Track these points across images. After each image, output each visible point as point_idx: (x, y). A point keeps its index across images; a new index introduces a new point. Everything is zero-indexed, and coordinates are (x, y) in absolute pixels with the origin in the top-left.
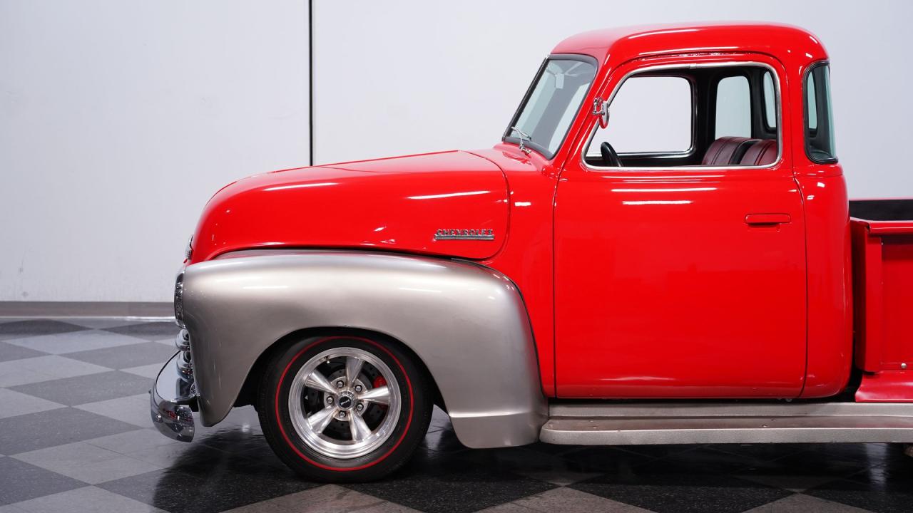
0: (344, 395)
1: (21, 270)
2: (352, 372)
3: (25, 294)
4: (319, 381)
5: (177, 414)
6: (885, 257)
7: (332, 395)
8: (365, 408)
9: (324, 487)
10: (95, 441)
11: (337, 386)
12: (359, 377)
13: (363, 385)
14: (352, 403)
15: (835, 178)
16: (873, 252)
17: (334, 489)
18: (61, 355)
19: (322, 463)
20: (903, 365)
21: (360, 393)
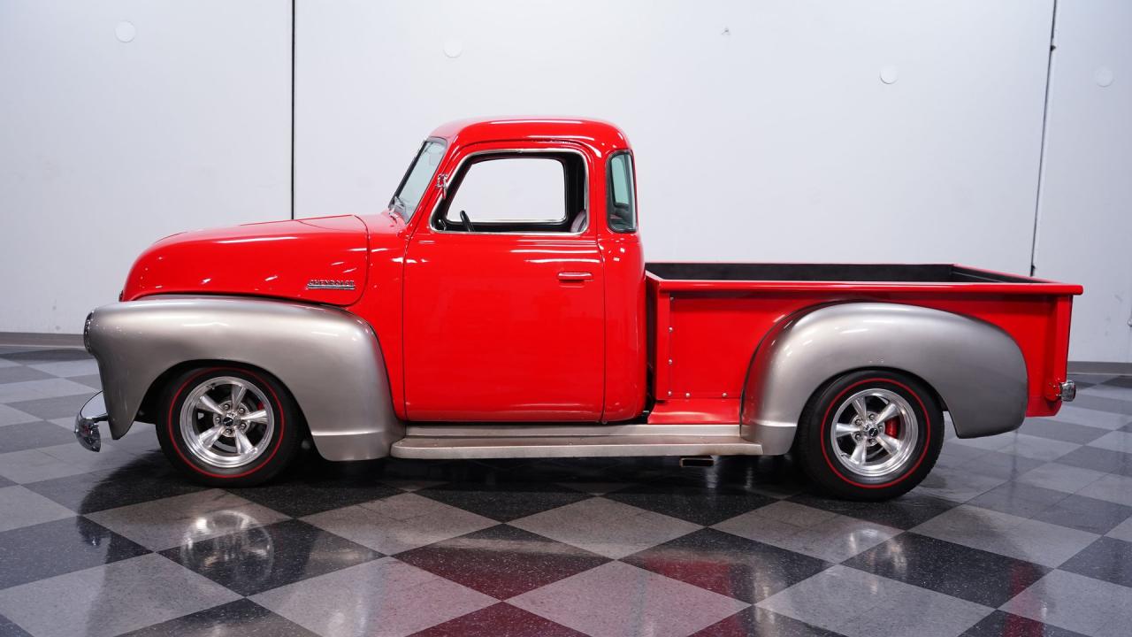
0: (228, 416)
1: (54, 308)
2: (237, 397)
3: (58, 328)
4: (208, 404)
5: (91, 429)
6: (673, 308)
7: (220, 416)
8: (248, 426)
9: (209, 491)
10: (45, 449)
11: (223, 409)
12: (242, 402)
13: (246, 408)
14: (234, 423)
15: (633, 245)
16: (664, 304)
17: (217, 492)
18: (67, 378)
19: (209, 471)
20: (688, 394)
21: (243, 414)
